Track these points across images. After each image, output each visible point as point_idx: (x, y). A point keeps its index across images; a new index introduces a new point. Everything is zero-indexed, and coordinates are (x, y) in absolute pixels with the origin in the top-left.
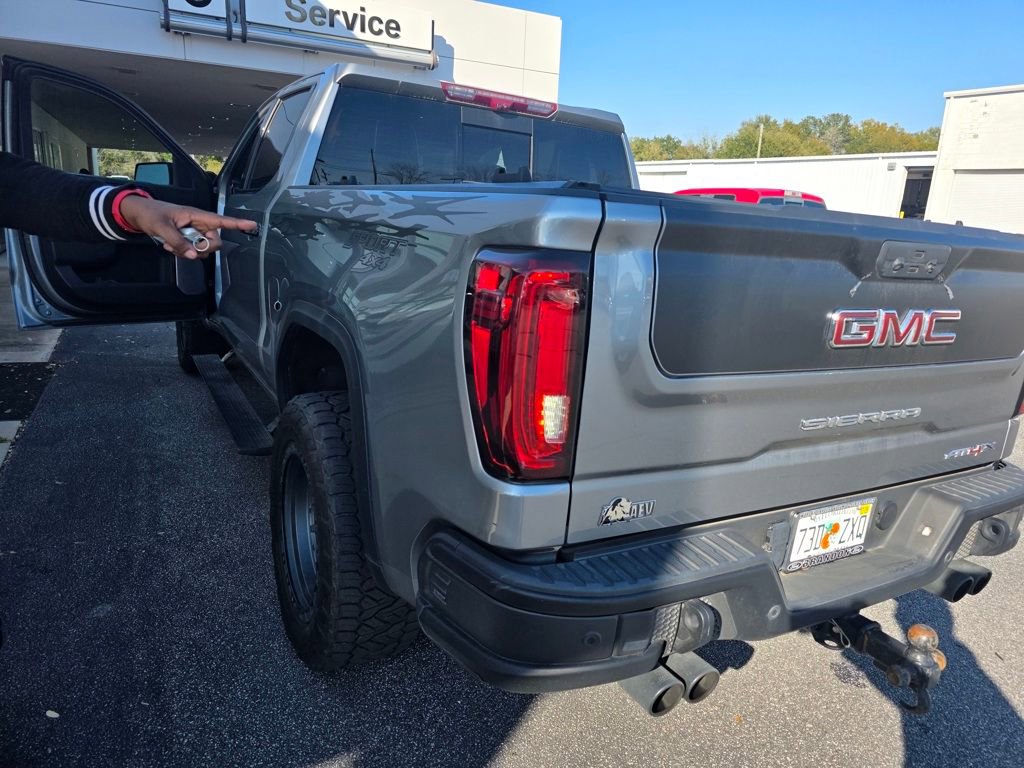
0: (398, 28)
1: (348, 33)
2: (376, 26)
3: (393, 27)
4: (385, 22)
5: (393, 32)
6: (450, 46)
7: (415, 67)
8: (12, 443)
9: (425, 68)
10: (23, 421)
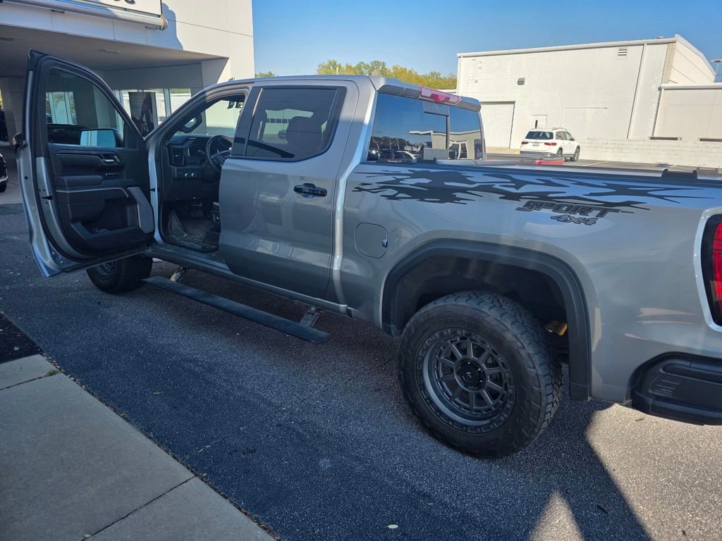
6: (172, 12)
7: (146, 27)
8: (63, 373)
9: (156, 29)
10: (41, 354)
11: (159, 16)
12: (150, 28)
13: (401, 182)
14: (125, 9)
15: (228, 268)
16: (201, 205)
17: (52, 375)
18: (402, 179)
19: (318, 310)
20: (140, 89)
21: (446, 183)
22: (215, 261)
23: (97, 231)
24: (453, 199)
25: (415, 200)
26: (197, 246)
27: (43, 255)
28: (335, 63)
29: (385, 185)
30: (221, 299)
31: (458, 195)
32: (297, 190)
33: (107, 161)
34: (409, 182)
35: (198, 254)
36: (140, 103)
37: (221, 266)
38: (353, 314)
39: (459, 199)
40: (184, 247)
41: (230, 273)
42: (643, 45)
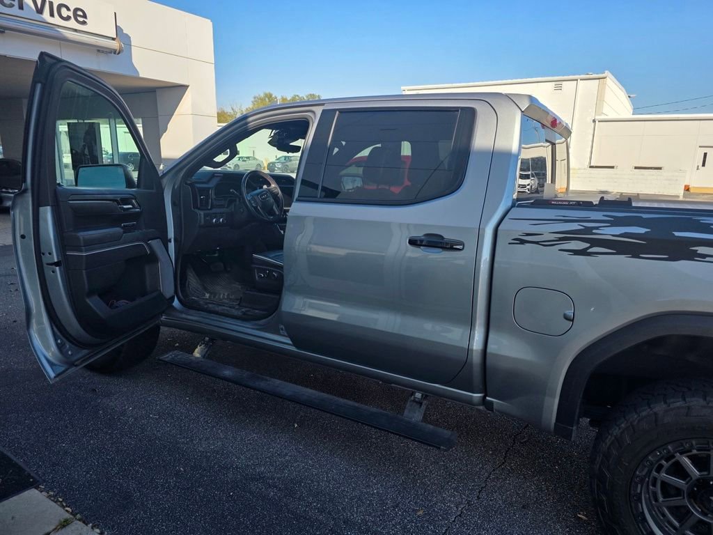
0: (85, 16)
1: (37, 16)
2: (64, 12)
3: (80, 15)
4: (72, 9)
5: (81, 19)
6: (127, 35)
7: (99, 51)
8: (79, 520)
9: (111, 53)
10: (37, 488)
11: (113, 39)
12: (103, 52)
13: (594, 231)
14: (76, 30)
15: (291, 342)
16: (216, 255)
17: (64, 526)
18: (597, 228)
19: (425, 397)
20: (81, 119)
21: (677, 234)
22: (266, 332)
23: (115, 304)
24: (693, 256)
25: (622, 257)
26: (235, 312)
27: (44, 345)
28: (271, 95)
29: (567, 237)
30: (278, 382)
31: (702, 250)
32: (413, 242)
33: (125, 207)
34: (609, 232)
35: (239, 322)
36: (81, 134)
37: (282, 341)
38: (495, 406)
39: (704, 256)
40: (217, 313)
41: (293, 349)
42: (577, 80)
